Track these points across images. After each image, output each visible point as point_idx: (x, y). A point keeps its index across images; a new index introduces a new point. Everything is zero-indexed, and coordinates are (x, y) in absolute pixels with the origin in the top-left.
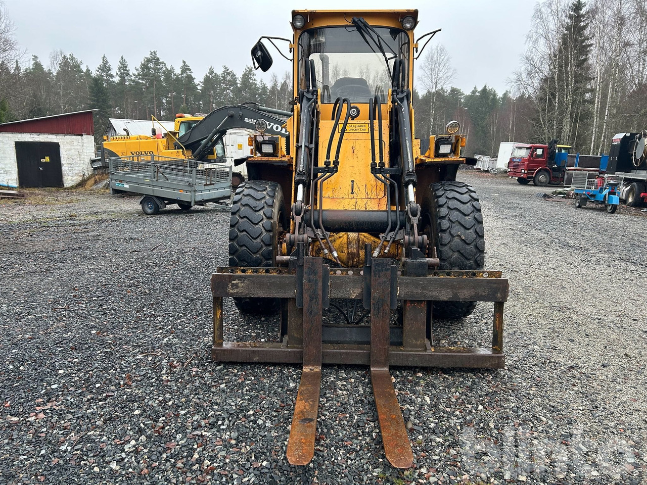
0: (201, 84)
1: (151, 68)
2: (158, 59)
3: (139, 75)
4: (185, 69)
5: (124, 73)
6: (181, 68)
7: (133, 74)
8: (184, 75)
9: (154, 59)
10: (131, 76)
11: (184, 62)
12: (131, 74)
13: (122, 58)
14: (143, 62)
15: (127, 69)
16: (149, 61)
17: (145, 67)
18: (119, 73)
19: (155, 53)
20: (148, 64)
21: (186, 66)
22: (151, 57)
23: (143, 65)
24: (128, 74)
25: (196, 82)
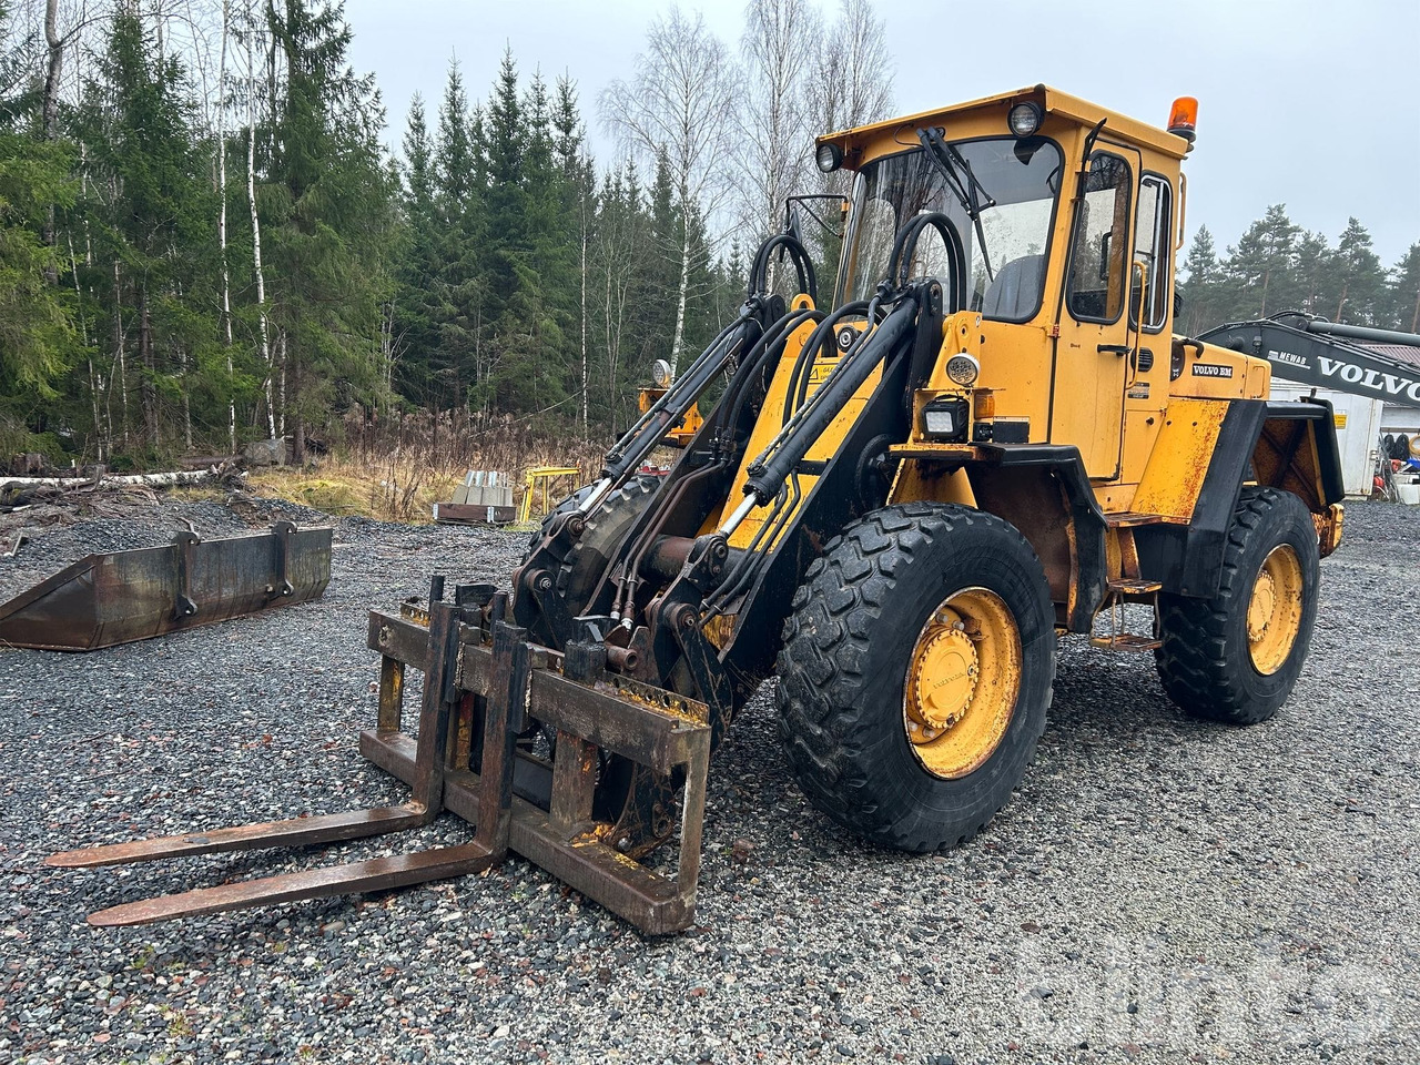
0: (1400, 270)
1: (1265, 244)
2: (1285, 222)
3: (1234, 261)
4: (1355, 236)
5: (1201, 262)
6: (1341, 237)
7: (1221, 261)
8: (1348, 252)
9: (1278, 225)
10: (1217, 266)
11: (1353, 222)
12: (1216, 262)
13: (1203, 230)
14: (1248, 233)
15: (1210, 251)
16: (1261, 228)
17: (1250, 243)
18: (1189, 263)
19: (1279, 209)
20: (1259, 236)
21: (1357, 230)
22: (1268, 218)
23: (1246, 239)
24: (1209, 263)
25: (1385, 264)
